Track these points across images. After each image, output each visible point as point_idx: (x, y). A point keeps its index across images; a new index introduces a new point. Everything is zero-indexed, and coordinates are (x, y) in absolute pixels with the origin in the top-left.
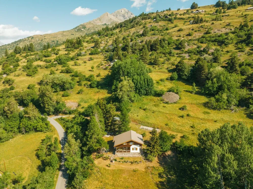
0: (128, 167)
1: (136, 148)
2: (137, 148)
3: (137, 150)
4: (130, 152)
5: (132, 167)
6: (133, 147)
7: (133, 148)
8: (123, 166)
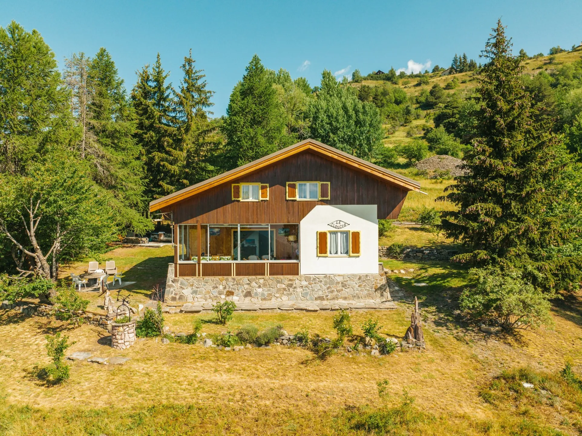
0: (277, 383)
1: (347, 233)
2: (356, 236)
3: (356, 249)
4: (294, 270)
5: (325, 384)
6: (325, 229)
7: (322, 237)
8: (222, 378)
